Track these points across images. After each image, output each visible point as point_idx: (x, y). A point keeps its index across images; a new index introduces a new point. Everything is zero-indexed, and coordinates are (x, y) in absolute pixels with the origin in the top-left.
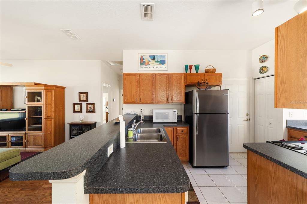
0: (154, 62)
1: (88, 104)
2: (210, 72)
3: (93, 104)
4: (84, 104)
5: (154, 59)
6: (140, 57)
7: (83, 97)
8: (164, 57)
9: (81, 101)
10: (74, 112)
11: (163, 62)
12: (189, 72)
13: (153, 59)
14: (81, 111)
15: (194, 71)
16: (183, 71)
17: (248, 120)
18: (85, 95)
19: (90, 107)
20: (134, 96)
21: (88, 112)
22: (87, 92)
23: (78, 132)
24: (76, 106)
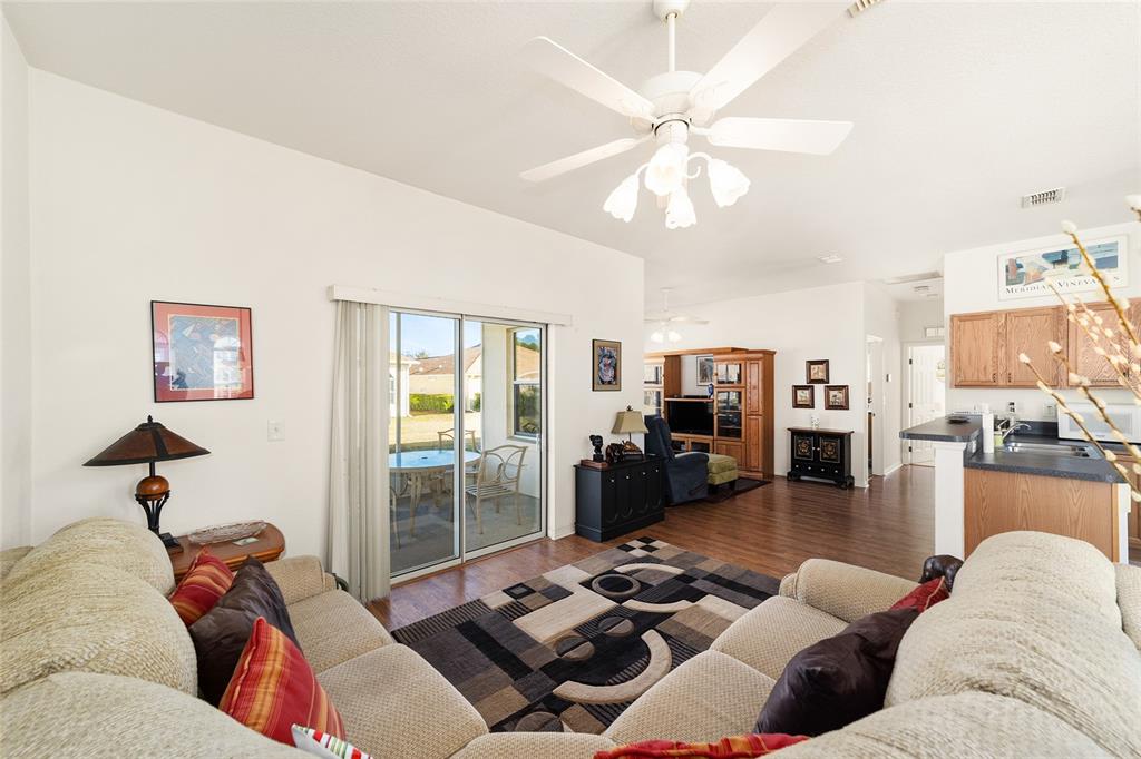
0: (1062, 268)
1: (828, 388)
3: (843, 388)
4: (819, 389)
7: (818, 372)
8: (1113, 246)
9: (810, 384)
10: (796, 405)
13: (1061, 260)
14: (811, 406)
18: (821, 366)
19: (834, 396)
20: (985, 368)
21: (829, 407)
22: (827, 361)
23: (810, 450)
24: (799, 392)
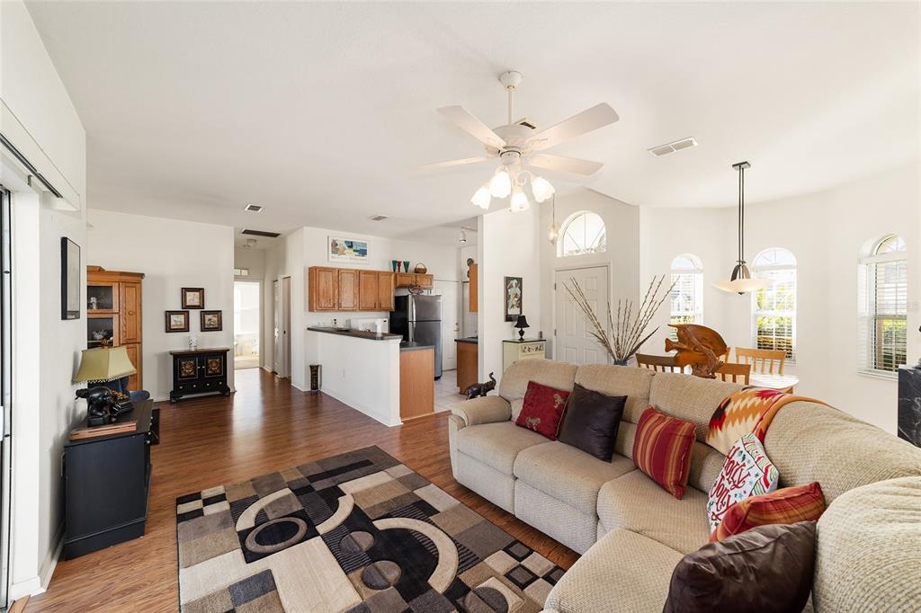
0: (351, 251)
1: (204, 314)
2: (420, 272)
3: (218, 313)
4: (195, 316)
5: (351, 247)
6: (330, 242)
7: (192, 298)
8: (365, 245)
9: (185, 310)
10: (169, 330)
11: (363, 253)
12: (397, 270)
13: (350, 245)
14: (186, 329)
15: (402, 269)
16: (388, 268)
17: (458, 330)
18: (197, 294)
19: (209, 320)
21: (204, 329)
22: (203, 289)
23: (195, 370)
24: (173, 318)
